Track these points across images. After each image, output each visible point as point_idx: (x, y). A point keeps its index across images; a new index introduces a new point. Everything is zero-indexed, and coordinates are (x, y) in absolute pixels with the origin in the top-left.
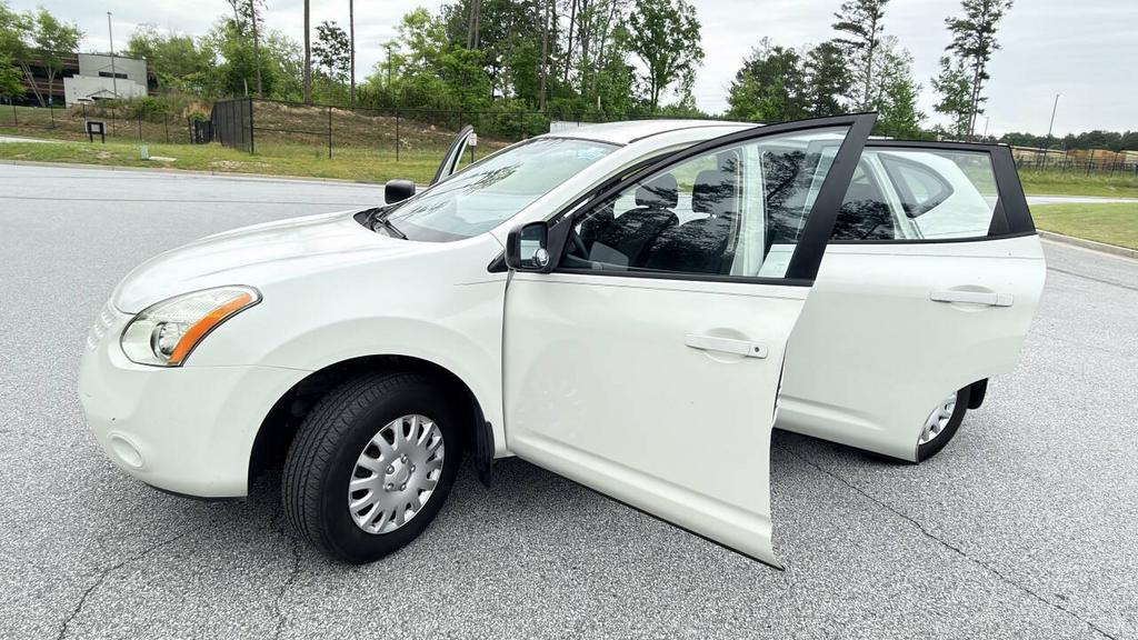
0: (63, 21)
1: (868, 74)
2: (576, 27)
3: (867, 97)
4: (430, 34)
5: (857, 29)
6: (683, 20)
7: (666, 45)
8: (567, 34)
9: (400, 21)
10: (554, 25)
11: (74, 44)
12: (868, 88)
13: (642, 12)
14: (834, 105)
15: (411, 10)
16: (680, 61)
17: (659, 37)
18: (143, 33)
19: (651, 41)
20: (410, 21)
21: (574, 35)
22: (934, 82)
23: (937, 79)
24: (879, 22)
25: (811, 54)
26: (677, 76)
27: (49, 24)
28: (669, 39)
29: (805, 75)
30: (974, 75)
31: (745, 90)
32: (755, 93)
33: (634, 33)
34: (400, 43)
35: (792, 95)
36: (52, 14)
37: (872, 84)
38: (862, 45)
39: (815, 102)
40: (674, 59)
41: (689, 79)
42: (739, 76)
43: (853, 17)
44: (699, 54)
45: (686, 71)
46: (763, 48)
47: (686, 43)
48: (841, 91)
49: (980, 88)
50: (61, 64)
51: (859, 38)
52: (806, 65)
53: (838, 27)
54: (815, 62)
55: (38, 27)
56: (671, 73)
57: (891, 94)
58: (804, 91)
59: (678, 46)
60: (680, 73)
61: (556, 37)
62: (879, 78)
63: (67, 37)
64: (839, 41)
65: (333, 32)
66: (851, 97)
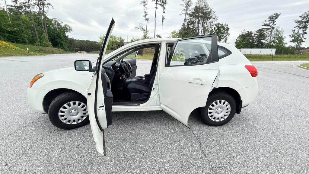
0: (122, 38)
1: (271, 35)
2: (202, 31)
3: (270, 40)
4: (176, 35)
5: (268, 25)
6: (225, 28)
7: (221, 33)
8: (201, 32)
9: (171, 33)
10: (198, 31)
11: (124, 41)
12: (271, 38)
13: (217, 27)
14: (261, 43)
15: (173, 31)
16: (224, 36)
17: (220, 32)
18: (132, 39)
19: (218, 32)
20: (172, 33)
21: (202, 32)
22: (290, 35)
23: (291, 35)
24: (275, 23)
25: (256, 32)
26: (224, 39)
27: (121, 39)
28: (222, 32)
29: (254, 36)
30: (302, 33)
31: (239, 41)
32: (241, 41)
33: (215, 31)
34: (171, 37)
35: (251, 41)
36: (121, 37)
37: (272, 37)
38: (270, 29)
39: (256, 42)
40: (223, 36)
41: (226, 39)
42: (238, 38)
43: (267, 23)
44: (229, 34)
45: (225, 38)
46: (244, 32)
47: (226, 32)
48: (263, 39)
49: (304, 36)
50: (122, 44)
51: (269, 27)
52: (255, 34)
53: (263, 25)
54: (257, 34)
55: (119, 39)
56: (222, 38)
57: (277, 39)
58: (254, 40)
59: (224, 33)
60: (224, 38)
61: (198, 33)
62: (274, 36)
63: (123, 40)
64: (264, 28)
65: (159, 36)
66: (266, 40)
